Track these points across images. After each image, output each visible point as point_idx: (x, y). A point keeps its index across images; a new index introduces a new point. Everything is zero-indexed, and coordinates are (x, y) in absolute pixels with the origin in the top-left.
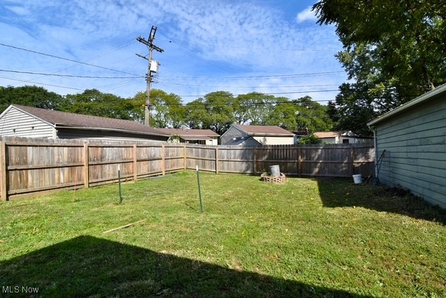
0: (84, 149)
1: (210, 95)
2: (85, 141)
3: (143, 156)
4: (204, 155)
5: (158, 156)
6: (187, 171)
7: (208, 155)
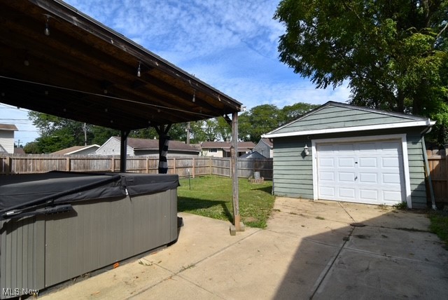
0: (147, 161)
1: (254, 108)
2: (147, 156)
3: (180, 165)
4: (222, 165)
5: (190, 165)
6: (211, 176)
7: (225, 164)
